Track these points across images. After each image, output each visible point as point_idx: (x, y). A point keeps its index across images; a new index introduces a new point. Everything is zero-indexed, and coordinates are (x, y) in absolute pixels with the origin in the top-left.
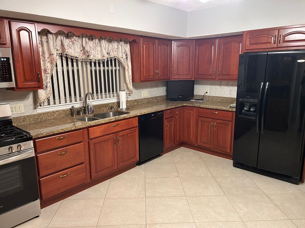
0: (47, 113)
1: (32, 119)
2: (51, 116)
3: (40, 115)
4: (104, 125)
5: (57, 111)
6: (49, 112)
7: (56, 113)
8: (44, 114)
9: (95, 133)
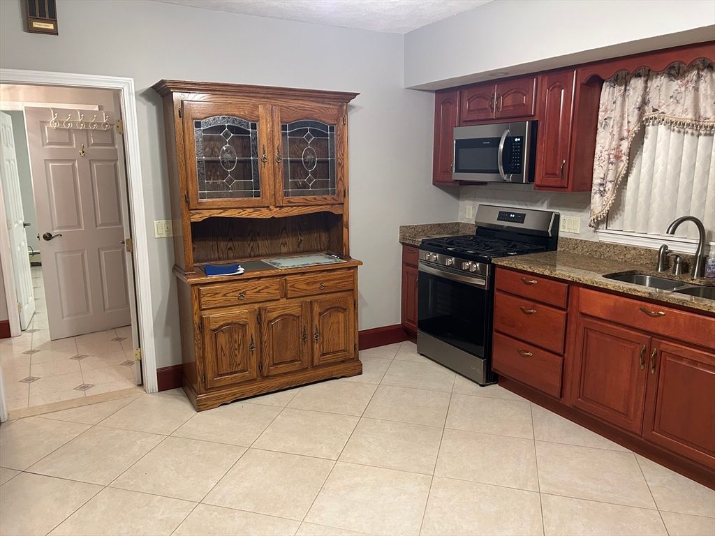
0: (615, 246)
1: (587, 250)
2: (620, 254)
3: (601, 245)
4: (617, 297)
5: (634, 248)
6: (617, 245)
7: (632, 252)
8: (608, 245)
9: (597, 306)
